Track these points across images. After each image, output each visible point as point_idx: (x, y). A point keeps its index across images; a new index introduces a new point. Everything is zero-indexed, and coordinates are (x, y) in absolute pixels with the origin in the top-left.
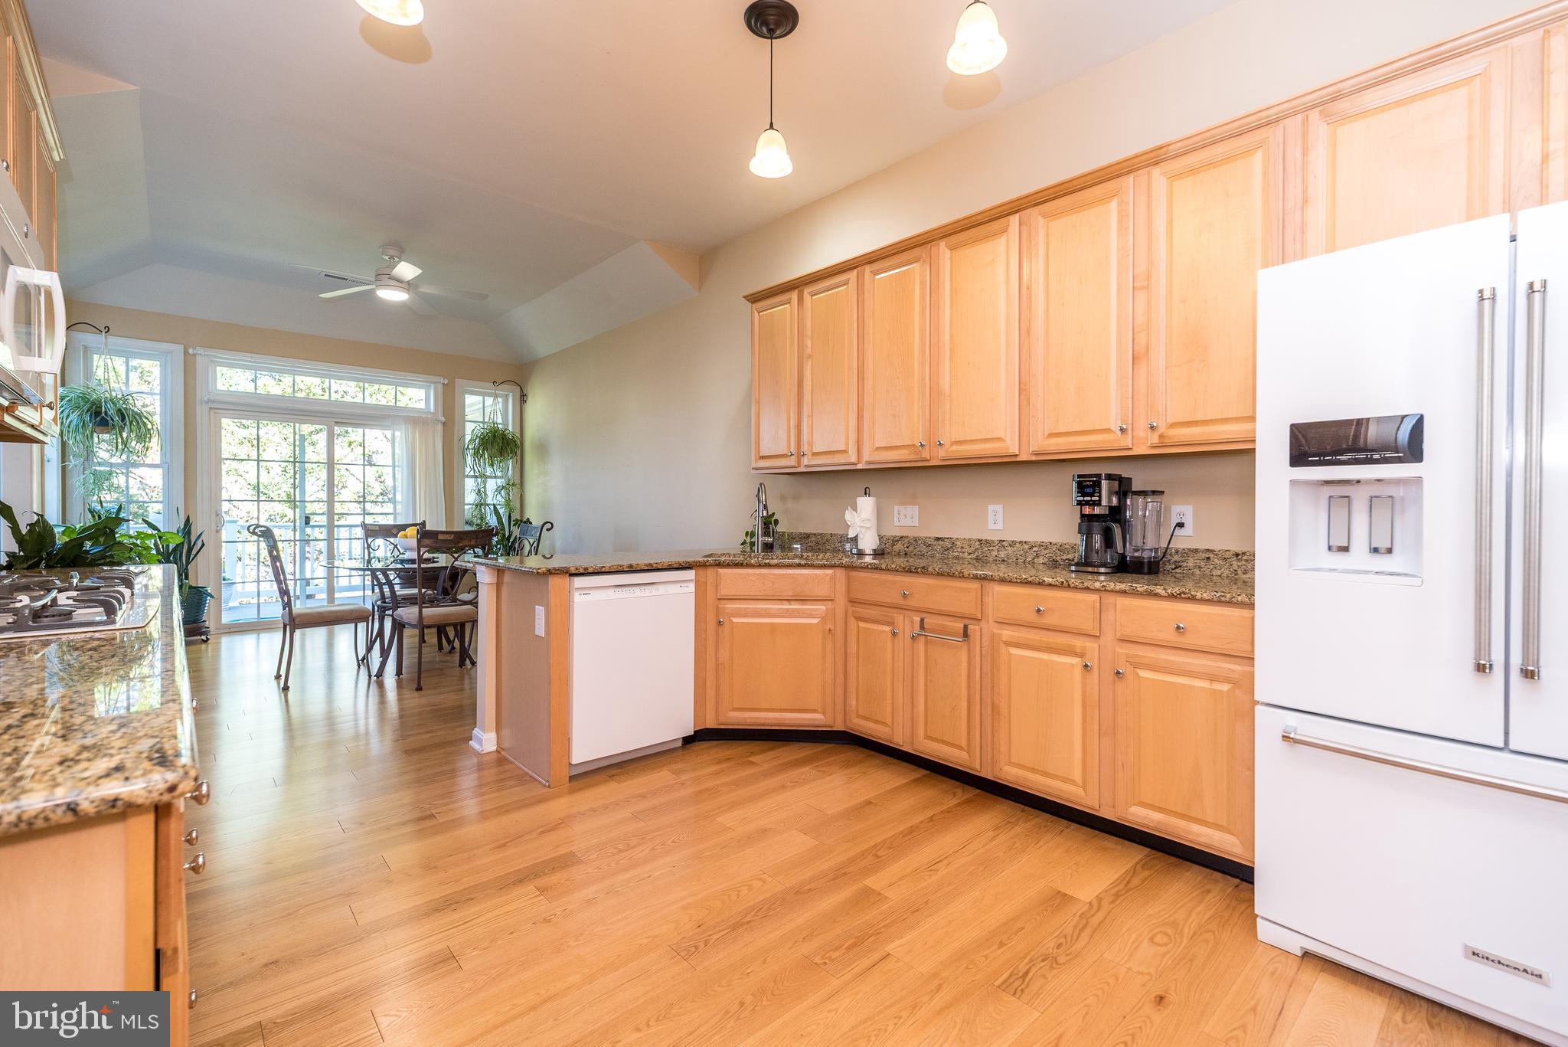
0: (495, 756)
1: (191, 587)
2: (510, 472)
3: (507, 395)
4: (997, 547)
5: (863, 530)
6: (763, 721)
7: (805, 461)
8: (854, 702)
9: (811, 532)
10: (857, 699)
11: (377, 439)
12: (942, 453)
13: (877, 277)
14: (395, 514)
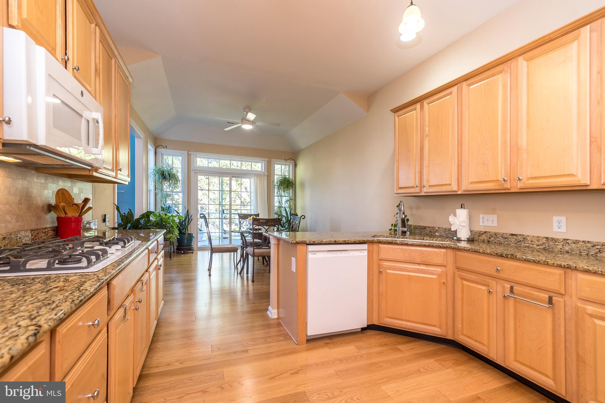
0: (276, 321)
1: (188, 234)
2: (291, 194)
3: (290, 164)
4: (563, 243)
5: (461, 227)
6: (404, 326)
7: (425, 190)
8: (460, 326)
9: (427, 226)
10: (462, 324)
11: (246, 182)
12: (520, 185)
13: (471, 87)
14: (251, 210)
